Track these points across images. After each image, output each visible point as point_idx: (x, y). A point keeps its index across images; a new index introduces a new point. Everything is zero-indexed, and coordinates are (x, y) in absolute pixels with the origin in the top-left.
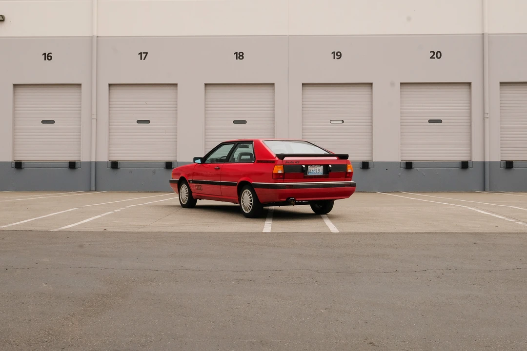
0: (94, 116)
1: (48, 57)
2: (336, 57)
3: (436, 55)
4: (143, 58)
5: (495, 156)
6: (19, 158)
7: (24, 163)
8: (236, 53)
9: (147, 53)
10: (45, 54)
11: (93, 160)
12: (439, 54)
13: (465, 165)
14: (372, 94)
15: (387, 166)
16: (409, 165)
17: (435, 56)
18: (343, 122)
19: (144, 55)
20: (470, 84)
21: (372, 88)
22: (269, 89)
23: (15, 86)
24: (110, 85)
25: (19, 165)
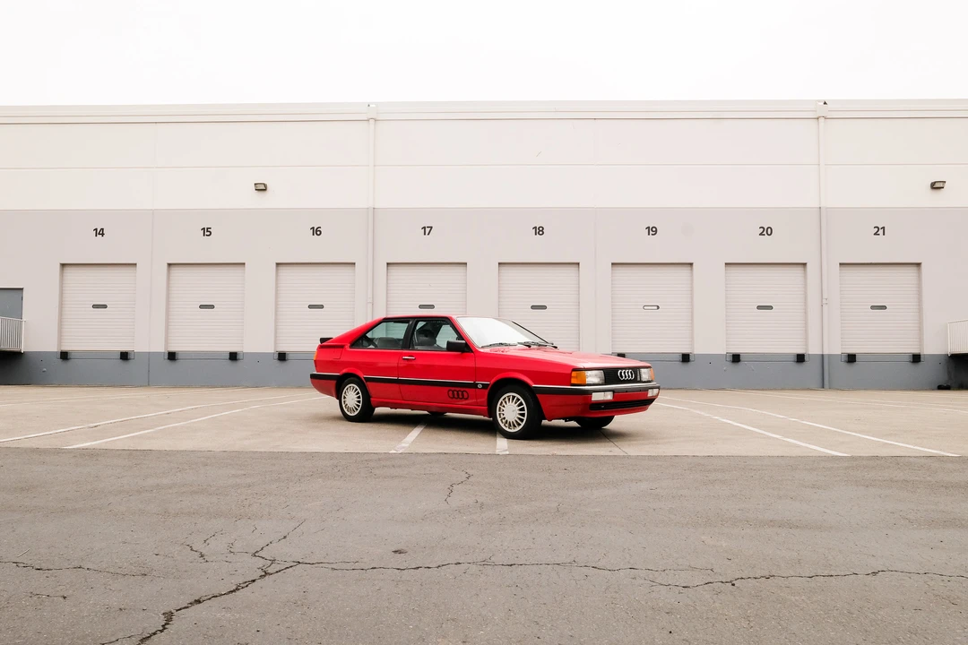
0: (370, 300)
1: (316, 231)
2: (651, 232)
3: (766, 231)
4: (427, 233)
5: (837, 348)
6: (282, 349)
7: (288, 354)
8: (535, 228)
9: (431, 228)
10: (313, 228)
12: (769, 230)
13: (800, 358)
14: (692, 275)
15: (710, 359)
16: (736, 358)
17: (765, 233)
18: (658, 308)
19: (428, 230)
20: (805, 264)
21: (692, 269)
22: (574, 269)
23: (278, 264)
24: (388, 264)
25: (282, 357)
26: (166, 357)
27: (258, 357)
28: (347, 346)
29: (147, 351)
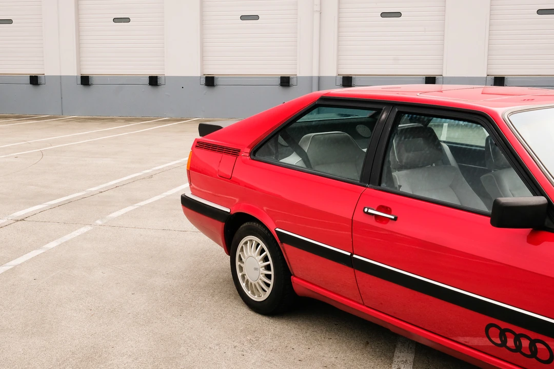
0: (317, 8)
6: (210, 72)
7: (217, 78)
11: (315, 74)
25: (210, 81)
26: (79, 82)
27: (183, 82)
28: (245, 153)
29: (58, 74)
